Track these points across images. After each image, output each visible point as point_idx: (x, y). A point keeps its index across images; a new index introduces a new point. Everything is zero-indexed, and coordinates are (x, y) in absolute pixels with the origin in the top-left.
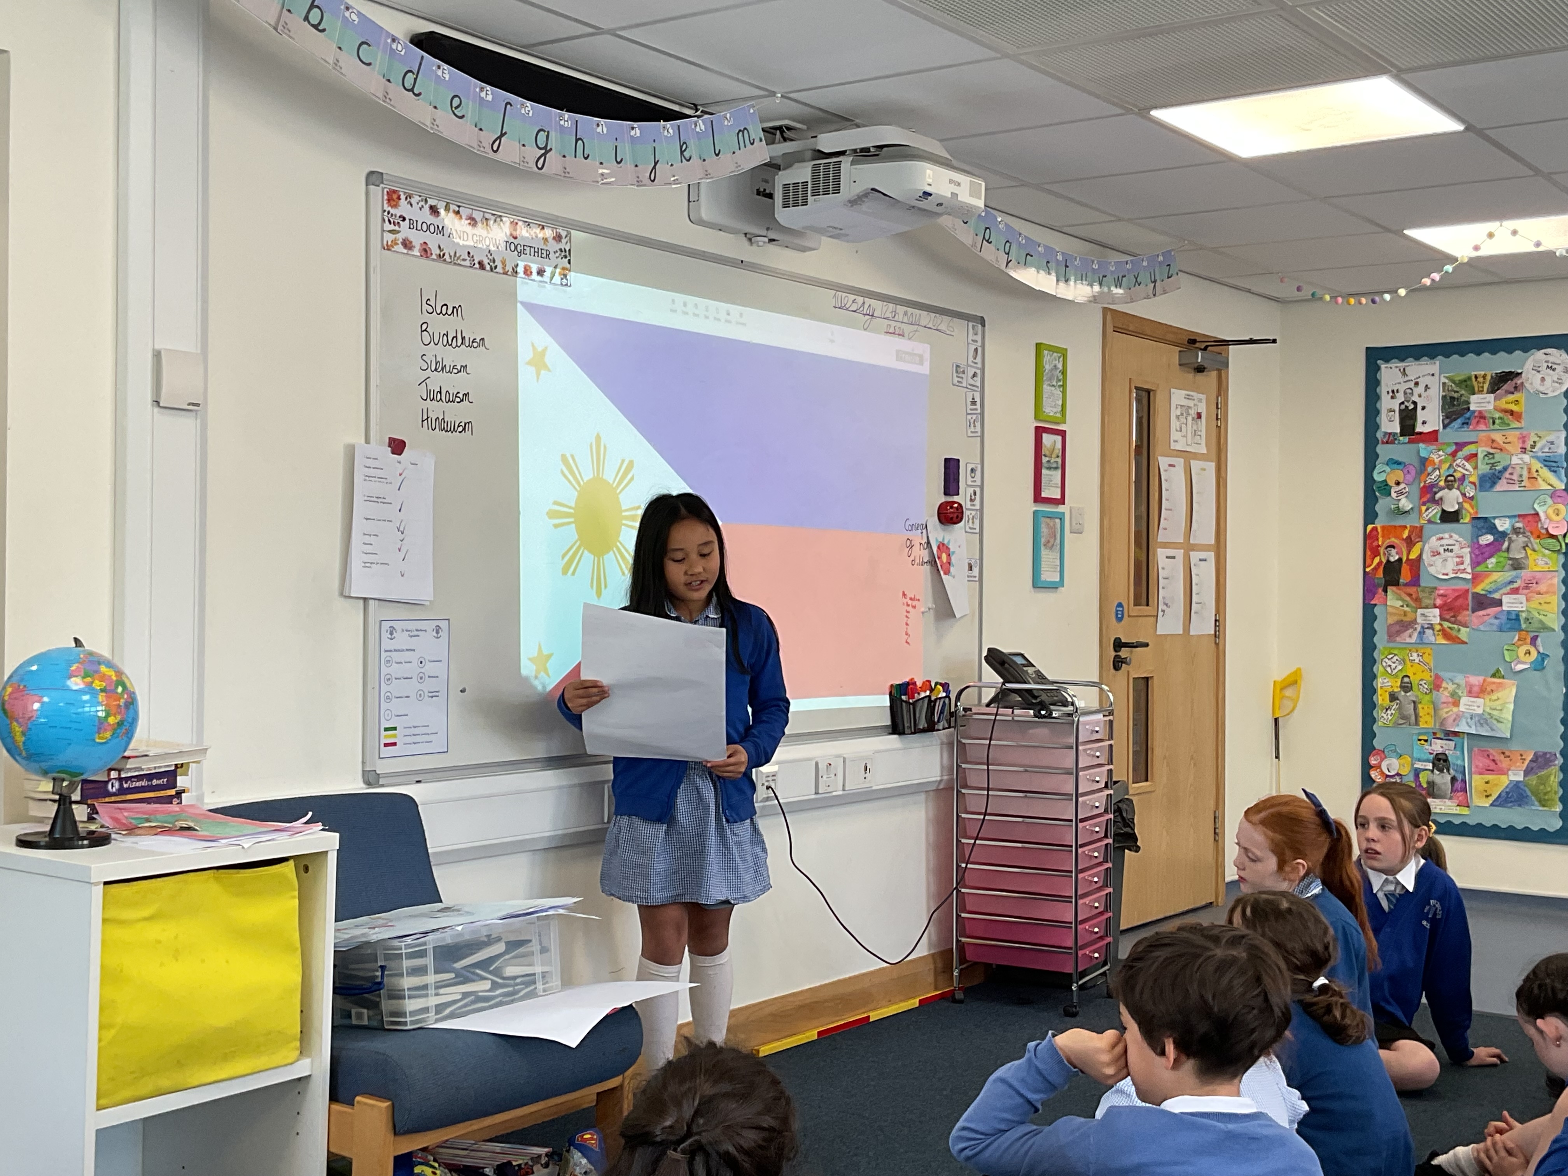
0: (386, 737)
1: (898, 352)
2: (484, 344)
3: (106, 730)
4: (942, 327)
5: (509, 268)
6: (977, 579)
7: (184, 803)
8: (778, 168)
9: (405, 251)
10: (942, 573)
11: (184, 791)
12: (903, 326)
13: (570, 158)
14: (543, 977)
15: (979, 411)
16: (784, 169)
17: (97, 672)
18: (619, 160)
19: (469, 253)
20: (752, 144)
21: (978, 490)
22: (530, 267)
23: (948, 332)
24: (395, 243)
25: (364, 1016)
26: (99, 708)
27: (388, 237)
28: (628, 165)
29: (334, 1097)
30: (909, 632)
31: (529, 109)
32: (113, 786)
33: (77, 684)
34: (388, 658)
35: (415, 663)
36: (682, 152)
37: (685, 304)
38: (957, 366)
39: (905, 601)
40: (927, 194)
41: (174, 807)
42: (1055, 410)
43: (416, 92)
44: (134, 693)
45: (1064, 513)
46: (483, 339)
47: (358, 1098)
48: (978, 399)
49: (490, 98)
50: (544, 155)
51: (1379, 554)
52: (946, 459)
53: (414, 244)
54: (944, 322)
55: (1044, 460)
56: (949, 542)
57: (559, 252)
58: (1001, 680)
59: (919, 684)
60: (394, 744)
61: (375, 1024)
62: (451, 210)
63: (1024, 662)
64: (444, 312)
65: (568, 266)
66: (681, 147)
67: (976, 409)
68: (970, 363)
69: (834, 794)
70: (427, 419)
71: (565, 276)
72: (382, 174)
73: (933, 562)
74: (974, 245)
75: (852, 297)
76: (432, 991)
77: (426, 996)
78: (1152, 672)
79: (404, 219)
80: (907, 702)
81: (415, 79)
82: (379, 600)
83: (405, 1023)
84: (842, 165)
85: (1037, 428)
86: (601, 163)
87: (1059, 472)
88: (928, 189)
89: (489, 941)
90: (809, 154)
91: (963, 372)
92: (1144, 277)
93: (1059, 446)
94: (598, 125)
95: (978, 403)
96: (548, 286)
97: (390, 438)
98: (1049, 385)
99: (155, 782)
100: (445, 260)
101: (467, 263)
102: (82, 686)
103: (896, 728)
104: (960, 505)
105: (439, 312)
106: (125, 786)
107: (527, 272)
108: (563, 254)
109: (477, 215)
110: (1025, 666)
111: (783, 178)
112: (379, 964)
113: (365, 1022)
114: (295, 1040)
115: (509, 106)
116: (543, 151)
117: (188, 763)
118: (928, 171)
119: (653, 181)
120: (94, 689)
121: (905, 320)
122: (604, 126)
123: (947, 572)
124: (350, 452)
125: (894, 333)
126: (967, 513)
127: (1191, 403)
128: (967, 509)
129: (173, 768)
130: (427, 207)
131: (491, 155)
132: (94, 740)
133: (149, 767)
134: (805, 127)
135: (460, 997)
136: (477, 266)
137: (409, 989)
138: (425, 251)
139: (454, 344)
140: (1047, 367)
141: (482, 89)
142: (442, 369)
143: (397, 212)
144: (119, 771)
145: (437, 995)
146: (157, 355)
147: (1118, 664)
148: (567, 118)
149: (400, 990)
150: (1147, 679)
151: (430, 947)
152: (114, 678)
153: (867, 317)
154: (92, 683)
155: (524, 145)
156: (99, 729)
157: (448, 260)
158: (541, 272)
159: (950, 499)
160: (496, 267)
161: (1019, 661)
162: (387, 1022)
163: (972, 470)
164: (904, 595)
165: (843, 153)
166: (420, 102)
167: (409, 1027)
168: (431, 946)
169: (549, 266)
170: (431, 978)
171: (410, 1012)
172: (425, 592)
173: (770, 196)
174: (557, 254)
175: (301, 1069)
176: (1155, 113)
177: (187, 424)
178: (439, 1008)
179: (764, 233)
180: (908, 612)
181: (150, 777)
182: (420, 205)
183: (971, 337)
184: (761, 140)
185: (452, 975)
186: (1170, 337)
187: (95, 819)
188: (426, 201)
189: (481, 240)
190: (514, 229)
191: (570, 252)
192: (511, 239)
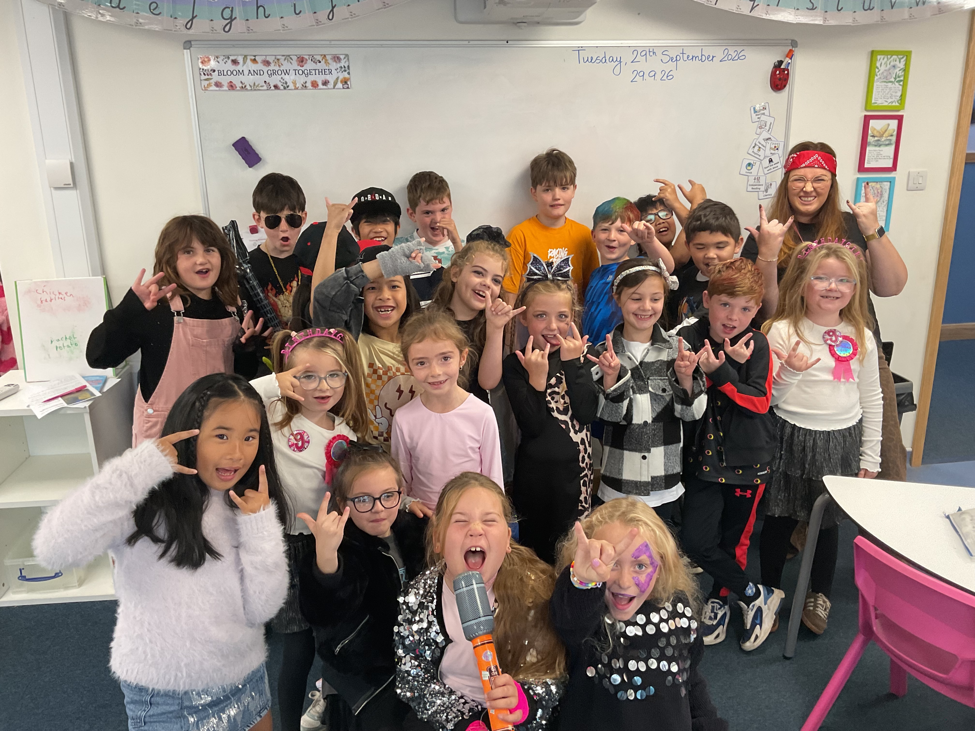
9: (218, 89)
13: (252, 20)
18: (298, 12)
19: (265, 82)
22: (316, 81)
24: (210, 85)
27: (206, 83)
28: (307, 14)
42: (890, 100)
43: (121, 7)
45: (894, 178)
53: (223, 83)
55: (873, 140)
62: (248, 61)
65: (348, 76)
71: (346, 82)
79: (214, 71)
85: (866, 116)
86: (282, 17)
87: (893, 147)
93: (893, 127)
96: (332, 92)
98: (885, 81)
100: (247, 89)
101: (265, 88)
107: (314, 85)
108: (343, 69)
109: (271, 59)
116: (229, 20)
119: (331, 20)
130: (229, 62)
136: (273, 88)
138: (232, 86)
140: (884, 68)
155: (212, 20)
158: (325, 83)
160: (288, 86)
166: (126, 12)
169: (332, 79)
174: (338, 71)
182: (224, 61)
188: (229, 58)
189: (274, 73)
190: (301, 61)
191: (348, 66)
192: (299, 68)
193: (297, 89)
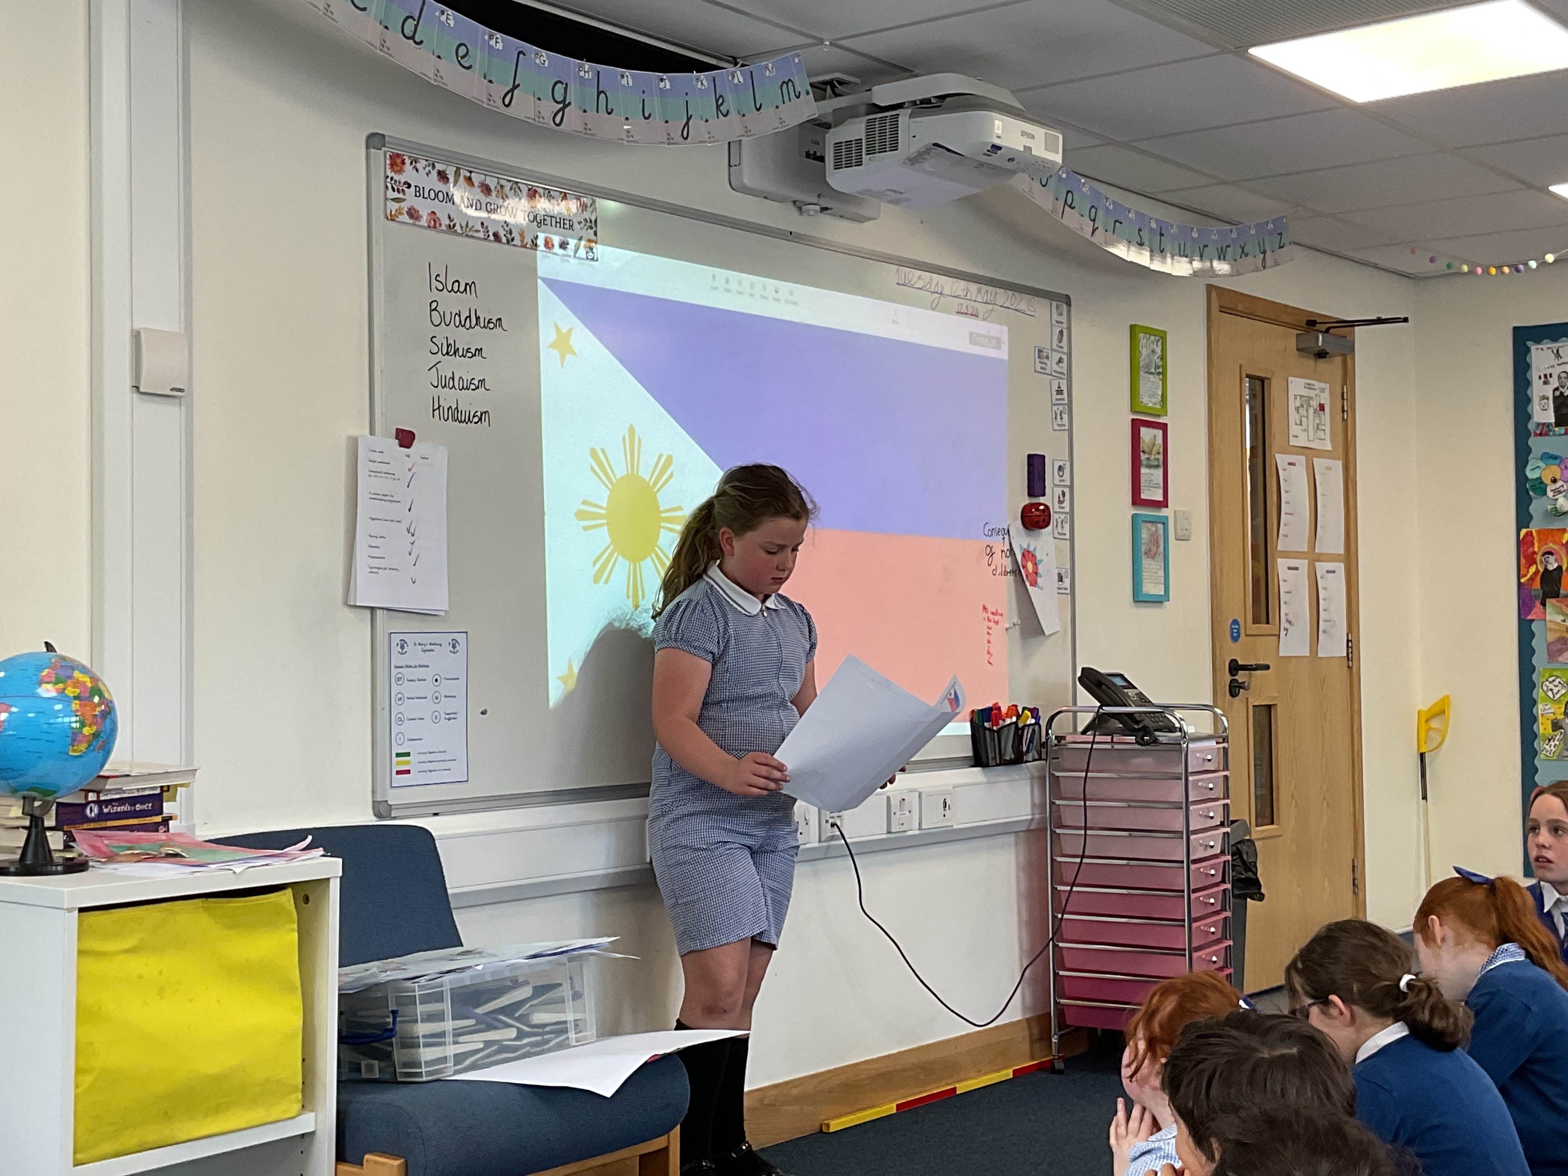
0: (398, 763)
1: (971, 334)
2: (500, 325)
3: (80, 742)
4: (1023, 306)
5: (527, 239)
6: (1068, 591)
7: (171, 831)
8: (828, 126)
9: (412, 221)
10: (1027, 584)
11: (171, 818)
12: (976, 305)
13: (591, 113)
14: (576, 1026)
15: (1066, 402)
16: (836, 126)
17: (70, 677)
18: (647, 115)
19: (482, 224)
20: (798, 97)
21: (1067, 491)
22: (550, 239)
23: (1028, 312)
24: (399, 212)
25: (373, 1068)
26: (74, 719)
27: (393, 206)
28: (657, 120)
29: (341, 1157)
30: (992, 651)
31: (545, 58)
32: (91, 811)
33: (48, 690)
34: (400, 675)
35: (430, 679)
36: (718, 107)
37: (727, 281)
38: (1040, 351)
39: (986, 615)
40: (996, 148)
41: (161, 835)
42: (1154, 400)
43: (417, 39)
44: (111, 702)
45: (1167, 518)
46: (500, 319)
47: (367, 1157)
48: (1064, 388)
49: (500, 46)
50: (562, 110)
51: (1534, 562)
52: (1029, 456)
53: (421, 213)
54: (1023, 302)
55: (1143, 457)
56: (1035, 549)
57: (583, 223)
58: (1098, 704)
59: (1004, 710)
60: (408, 772)
61: (387, 1076)
62: (462, 178)
63: (1125, 684)
64: (456, 289)
65: (594, 238)
66: (717, 101)
67: (1063, 399)
68: (1055, 347)
69: (909, 833)
70: (439, 406)
71: (591, 249)
72: (383, 136)
73: (1016, 571)
74: (1054, 210)
75: (919, 273)
76: (449, 1039)
77: (443, 1044)
78: (1275, 698)
79: (409, 186)
80: (991, 730)
81: (416, 26)
82: (388, 609)
83: (420, 1074)
84: (900, 118)
85: (1133, 420)
86: (627, 119)
87: (1160, 471)
88: (997, 142)
89: (516, 984)
90: (863, 109)
91: (1047, 357)
92: (1252, 247)
93: (1160, 441)
94: (623, 77)
95: (1065, 392)
96: (572, 260)
97: (397, 429)
98: (1147, 372)
99: (138, 807)
100: (456, 231)
101: (481, 235)
102: (53, 694)
103: (979, 760)
104: (1047, 507)
105: (450, 289)
106: (105, 811)
107: (548, 244)
108: (589, 224)
109: (492, 183)
110: (1124, 687)
111: (834, 137)
112: (390, 1009)
113: (377, 1076)
114: (296, 1091)
115: (521, 56)
116: (561, 105)
117: (176, 786)
118: (997, 123)
119: (686, 139)
120: (67, 696)
121: (979, 299)
122: (628, 77)
123: (1034, 583)
124: (353, 445)
125: (966, 314)
126: (1054, 517)
127: (1312, 393)
128: (1055, 512)
129: (158, 791)
130: (434, 173)
131: (503, 110)
132: (67, 753)
133: (131, 789)
134: (858, 80)
135: (482, 1046)
136: (492, 238)
137: (424, 1036)
138: (434, 223)
139: (468, 326)
140: (1145, 352)
141: (491, 37)
142: (455, 353)
143: (402, 178)
144: (98, 793)
145: (455, 1043)
146: (136, 336)
147: (1235, 689)
148: (588, 69)
149: (413, 1038)
150: (1269, 707)
151: (447, 988)
152: (89, 685)
153: (936, 295)
154: (64, 689)
155: (539, 99)
156: (74, 740)
157: (459, 231)
158: (563, 245)
159: (1035, 500)
160: (513, 239)
161: (1119, 682)
162: (400, 1073)
163: (1060, 468)
164: (985, 608)
165: (900, 106)
166: (422, 50)
167: (424, 1079)
168: (449, 988)
169: (572, 238)
170: (449, 1025)
171: (426, 1062)
172: (439, 602)
173: (822, 159)
174: (582, 225)
175: (305, 1124)
176: (1254, 51)
177: (170, 412)
178: (459, 1058)
179: (814, 200)
180: (990, 628)
181: (133, 801)
182: (427, 170)
183: (1055, 317)
184: (808, 93)
185: (472, 1022)
186: (1286, 318)
187: (72, 847)
188: (434, 167)
189: (496, 209)
190: (533, 196)
191: (596, 220)
192: (530, 208)
193: (524, 246)
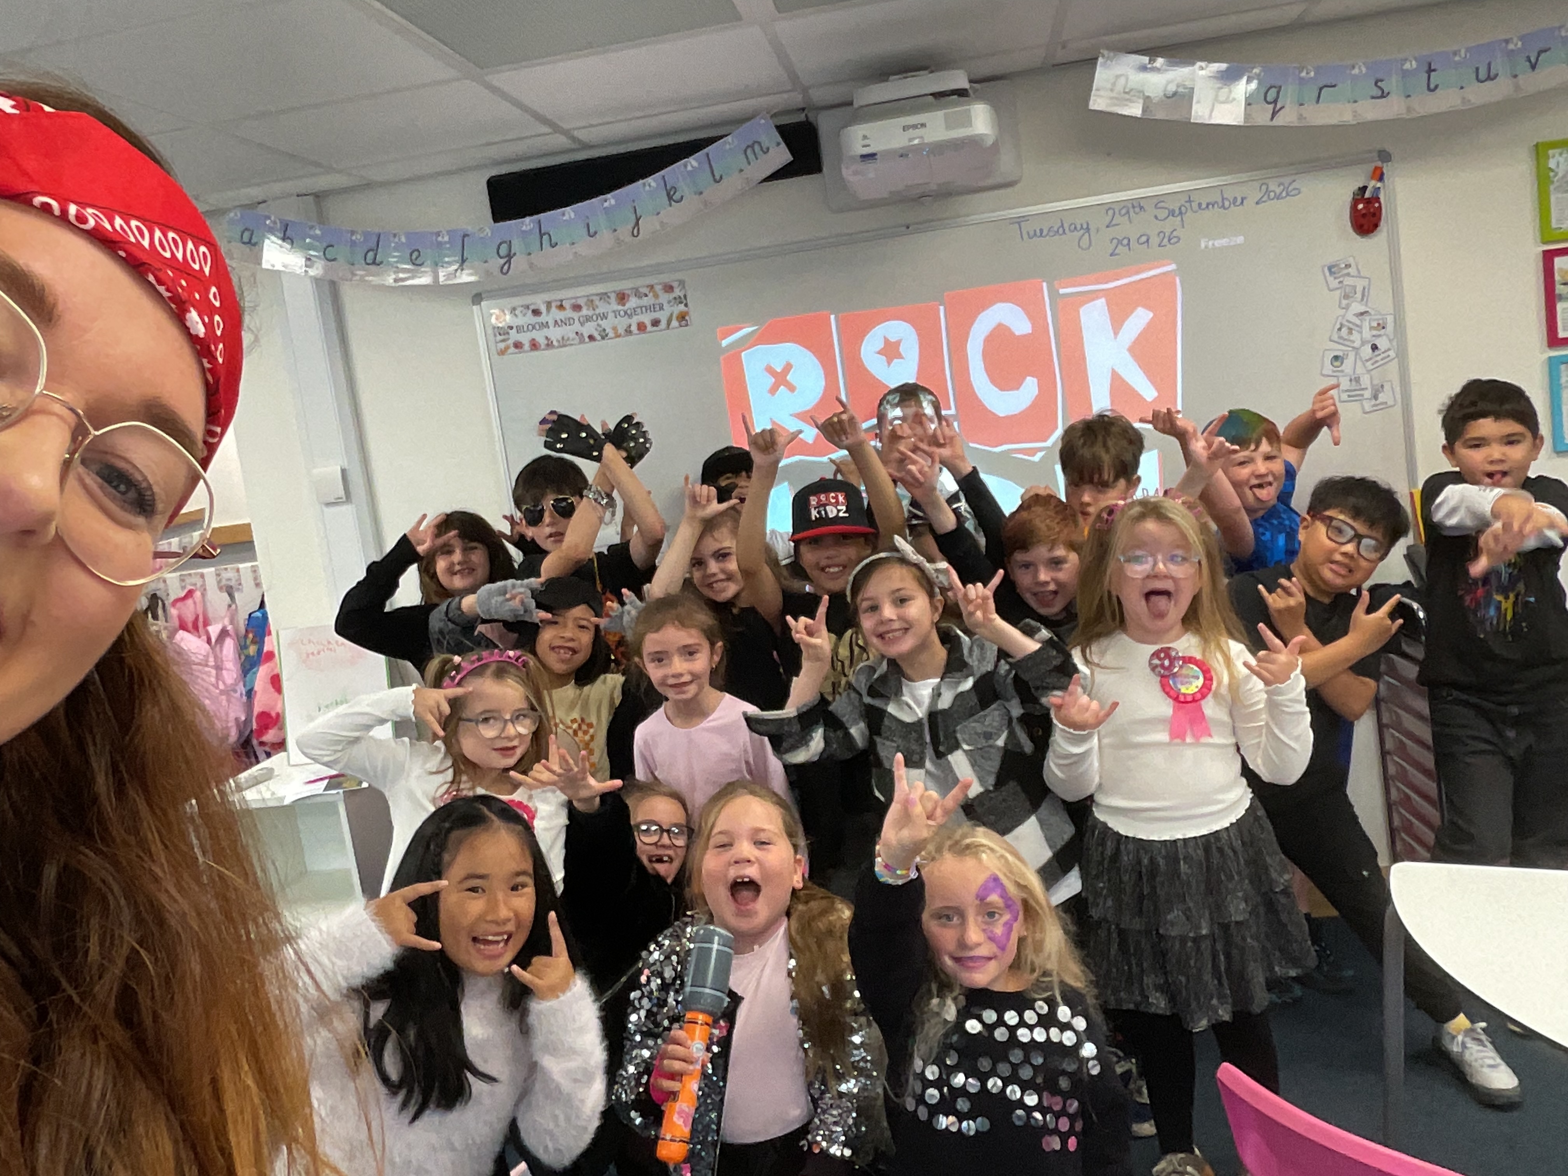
5: (621, 331)
13: (535, 253)
18: (592, 233)
19: (577, 333)
20: (766, 153)
22: (643, 322)
28: (604, 233)
36: (670, 197)
49: (446, 239)
53: (523, 343)
62: (554, 308)
65: (686, 309)
66: (668, 194)
71: (683, 318)
81: (376, 254)
85: (1545, 253)
86: (572, 244)
94: (565, 214)
96: (666, 333)
100: (554, 346)
101: (577, 341)
107: (642, 328)
108: (678, 301)
109: (582, 302)
116: (507, 259)
118: (863, 133)
119: (637, 236)
122: (570, 212)
130: (530, 312)
136: (587, 340)
138: (534, 346)
140: (1559, 172)
141: (438, 235)
148: (530, 222)
155: (486, 262)
158: (656, 323)
160: (607, 335)
166: (383, 267)
169: (664, 316)
174: (672, 303)
184: (779, 144)
189: (588, 319)
190: (622, 298)
191: (685, 296)
192: (620, 307)
193: (618, 336)
